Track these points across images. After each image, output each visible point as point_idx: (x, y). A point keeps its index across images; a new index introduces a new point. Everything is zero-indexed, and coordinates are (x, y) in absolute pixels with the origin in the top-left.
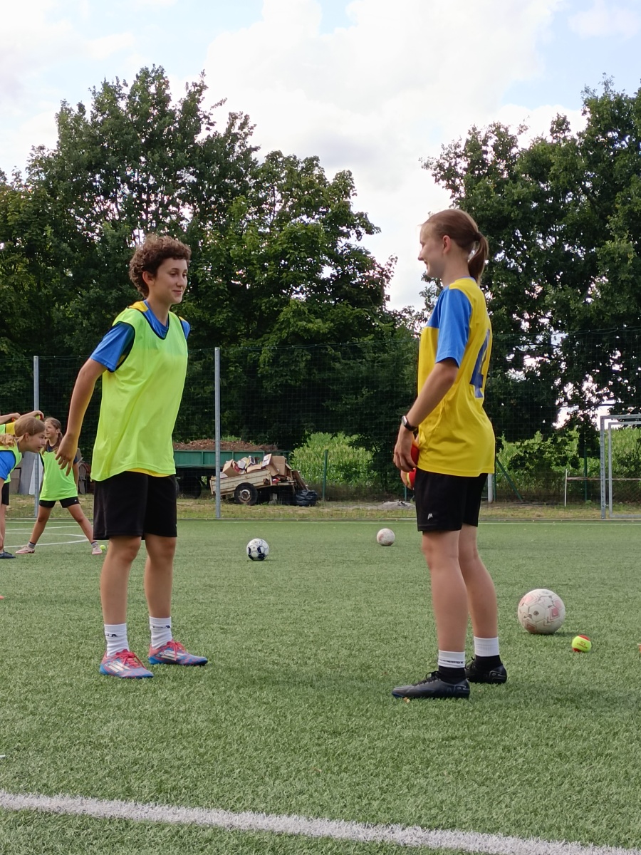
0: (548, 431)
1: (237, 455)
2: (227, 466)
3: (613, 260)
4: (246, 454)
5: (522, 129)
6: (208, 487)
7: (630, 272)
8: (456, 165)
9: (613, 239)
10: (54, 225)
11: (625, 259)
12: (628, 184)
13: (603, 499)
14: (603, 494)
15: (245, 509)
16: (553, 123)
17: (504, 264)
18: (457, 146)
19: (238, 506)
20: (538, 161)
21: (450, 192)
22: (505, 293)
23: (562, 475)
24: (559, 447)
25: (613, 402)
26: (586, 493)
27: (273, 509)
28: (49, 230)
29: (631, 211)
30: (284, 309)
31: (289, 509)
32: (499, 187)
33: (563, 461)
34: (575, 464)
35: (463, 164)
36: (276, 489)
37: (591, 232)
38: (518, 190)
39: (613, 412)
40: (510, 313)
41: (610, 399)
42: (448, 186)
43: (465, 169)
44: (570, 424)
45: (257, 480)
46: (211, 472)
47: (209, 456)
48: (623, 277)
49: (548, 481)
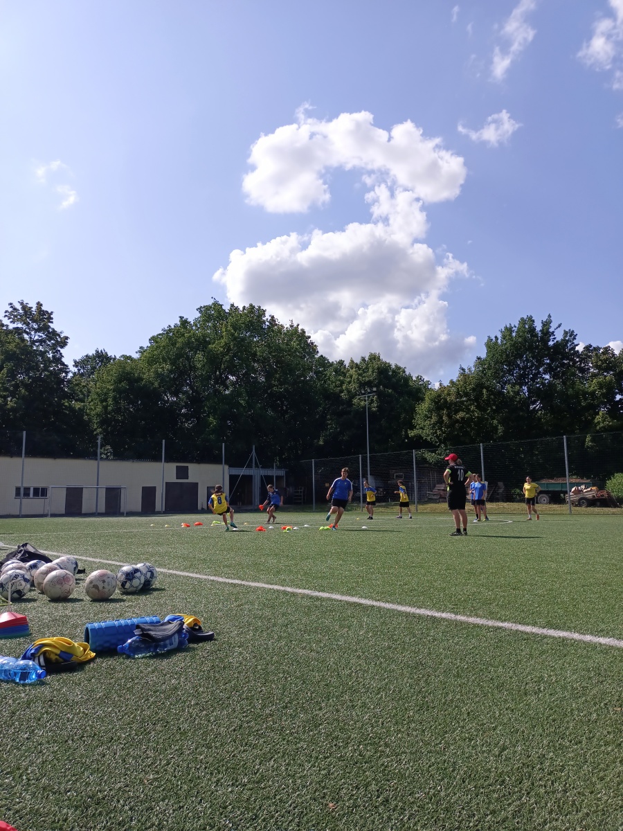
1: (579, 484)
2: (573, 489)
4: (582, 484)
6: (564, 499)
10: (487, 388)
15: (583, 509)
19: (580, 508)
27: (597, 510)
28: (484, 391)
30: (597, 417)
31: (606, 509)
36: (598, 500)
45: (589, 496)
46: (565, 492)
47: (564, 485)
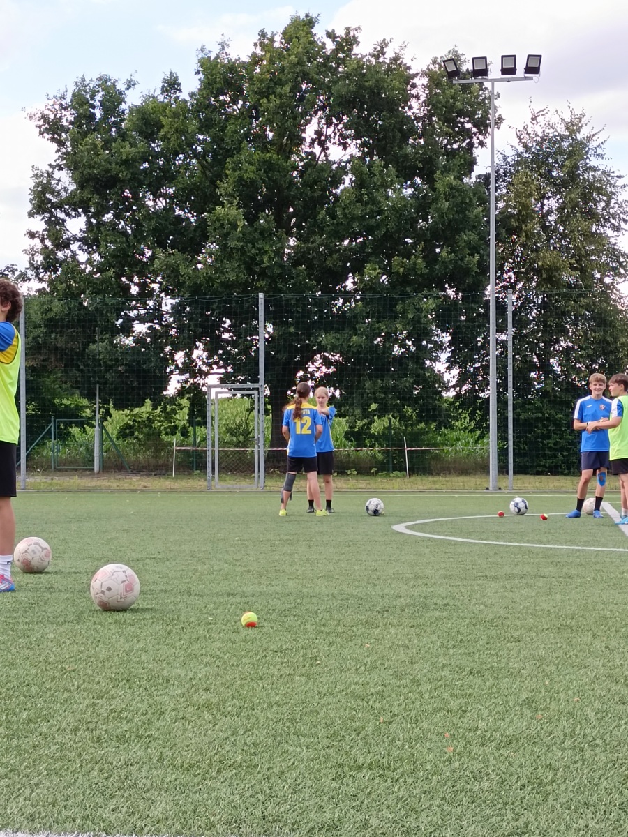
0: (158, 399)
3: (222, 226)
5: (130, 84)
7: (239, 240)
8: (61, 118)
9: (222, 204)
11: (235, 226)
12: (239, 150)
13: (209, 469)
14: (209, 465)
16: (164, 81)
17: (113, 225)
18: (63, 97)
20: (148, 121)
21: (55, 146)
22: (114, 256)
23: (171, 444)
24: (169, 416)
25: (222, 371)
26: (193, 463)
29: (241, 178)
32: (107, 144)
33: (173, 431)
34: (185, 433)
35: (68, 116)
37: (203, 197)
38: (127, 150)
39: (222, 381)
40: (119, 276)
41: (219, 367)
42: (53, 139)
43: (71, 123)
44: (181, 393)
48: (232, 244)
49: (157, 451)
